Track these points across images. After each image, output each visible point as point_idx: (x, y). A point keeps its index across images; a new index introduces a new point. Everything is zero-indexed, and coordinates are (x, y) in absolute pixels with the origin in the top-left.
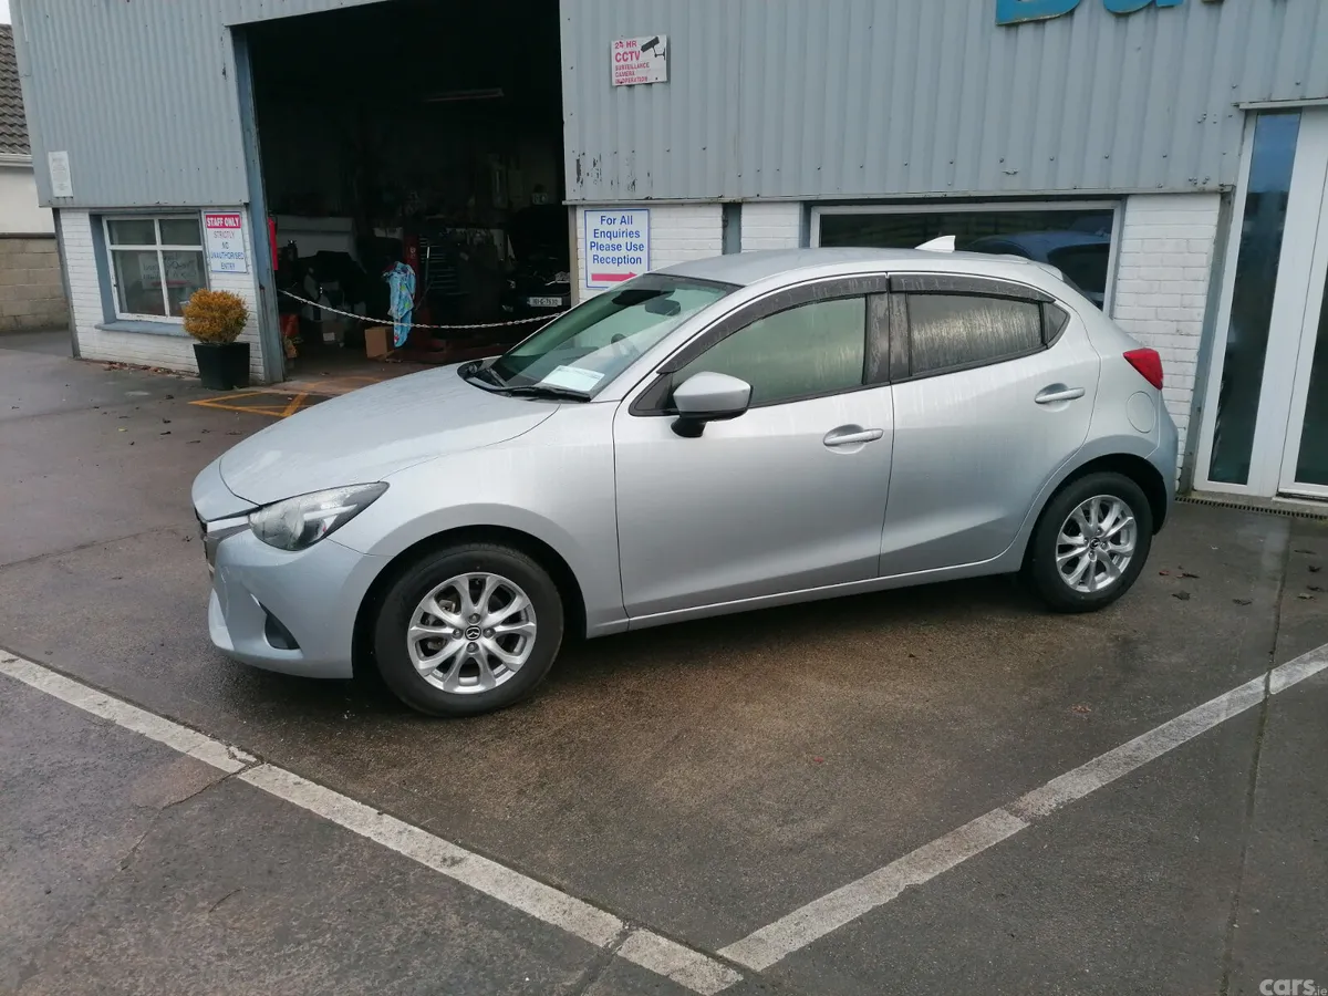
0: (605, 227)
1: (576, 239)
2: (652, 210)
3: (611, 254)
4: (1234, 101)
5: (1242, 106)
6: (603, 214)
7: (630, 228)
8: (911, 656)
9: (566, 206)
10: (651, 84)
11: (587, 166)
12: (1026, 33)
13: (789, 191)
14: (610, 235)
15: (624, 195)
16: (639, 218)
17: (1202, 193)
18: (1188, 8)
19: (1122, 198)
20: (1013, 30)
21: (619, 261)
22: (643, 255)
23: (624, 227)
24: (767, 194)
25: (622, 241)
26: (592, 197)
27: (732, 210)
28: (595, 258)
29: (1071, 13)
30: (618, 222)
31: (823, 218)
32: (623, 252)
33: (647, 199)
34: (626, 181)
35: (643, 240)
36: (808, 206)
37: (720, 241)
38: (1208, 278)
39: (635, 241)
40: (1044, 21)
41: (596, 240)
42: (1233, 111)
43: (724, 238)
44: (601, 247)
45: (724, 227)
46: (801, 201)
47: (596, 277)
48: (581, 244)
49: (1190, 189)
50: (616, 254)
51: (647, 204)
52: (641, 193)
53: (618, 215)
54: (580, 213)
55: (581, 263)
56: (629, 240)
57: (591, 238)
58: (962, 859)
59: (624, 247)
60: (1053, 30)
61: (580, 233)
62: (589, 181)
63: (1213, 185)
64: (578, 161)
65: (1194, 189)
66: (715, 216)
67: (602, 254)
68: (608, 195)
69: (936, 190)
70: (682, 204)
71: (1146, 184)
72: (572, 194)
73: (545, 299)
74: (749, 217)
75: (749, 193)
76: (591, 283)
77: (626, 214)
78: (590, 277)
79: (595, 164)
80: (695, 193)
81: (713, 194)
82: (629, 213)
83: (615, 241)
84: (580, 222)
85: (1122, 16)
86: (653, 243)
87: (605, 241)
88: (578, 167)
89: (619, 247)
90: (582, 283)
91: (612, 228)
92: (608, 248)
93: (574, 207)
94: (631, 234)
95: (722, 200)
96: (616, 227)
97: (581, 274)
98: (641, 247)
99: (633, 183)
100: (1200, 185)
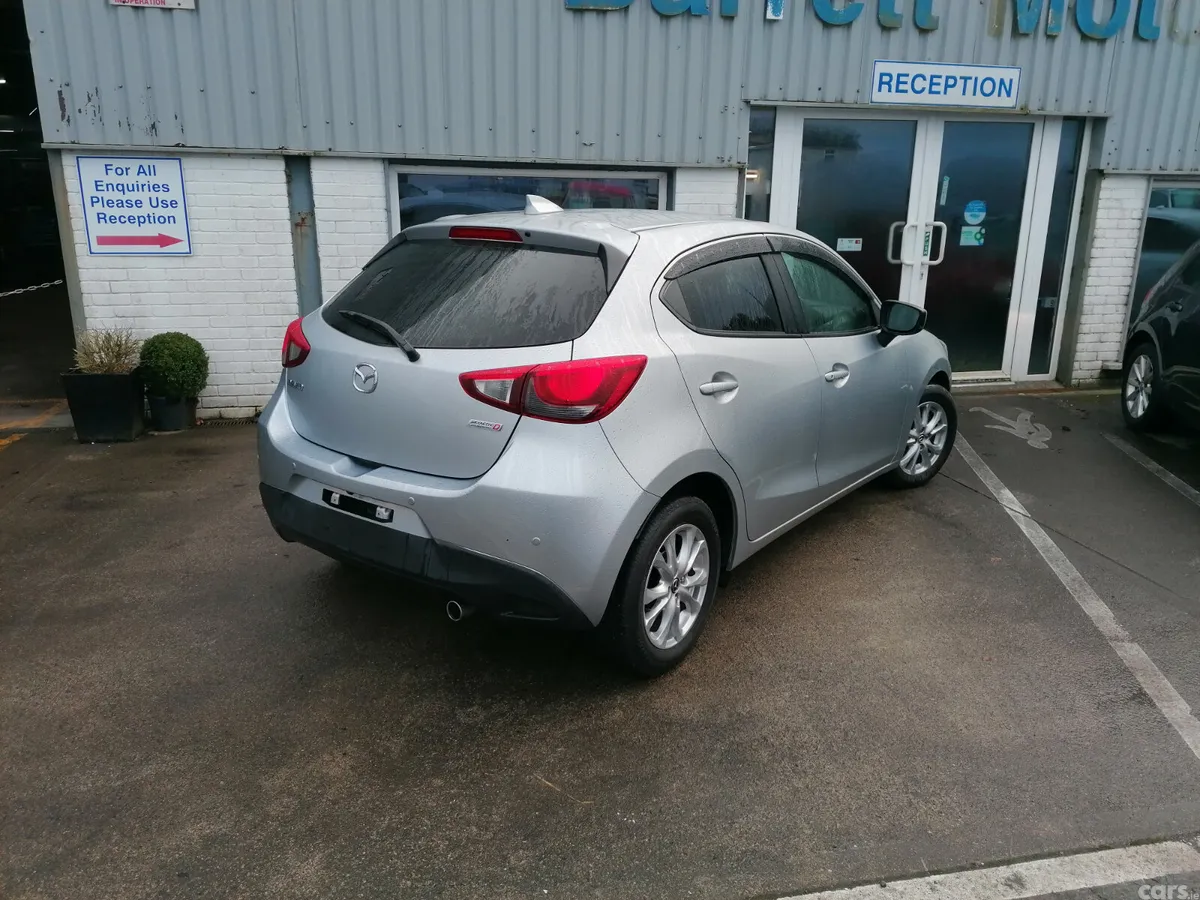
0: (113, 178)
1: (65, 192)
2: (188, 163)
3: (126, 212)
4: (744, 97)
5: (752, 102)
6: (108, 161)
7: (153, 180)
9: (45, 150)
10: (170, 10)
11: (77, 99)
12: (590, 19)
13: (369, 147)
14: (122, 188)
15: (142, 140)
16: (167, 171)
17: (730, 168)
18: (710, 19)
19: (671, 171)
20: (578, 15)
21: (141, 220)
22: (179, 213)
23: (143, 179)
24: (344, 146)
25: (144, 196)
26: (90, 137)
27: (298, 166)
28: (100, 217)
29: (626, 9)
30: (133, 172)
31: (403, 178)
32: (146, 210)
33: (177, 145)
34: (141, 122)
35: (175, 194)
36: (392, 161)
37: (286, 199)
39: (162, 195)
40: (605, 12)
41: (99, 195)
42: (743, 105)
43: (290, 194)
44: (110, 203)
45: (289, 182)
46: (384, 160)
47: (102, 241)
48: (74, 199)
49: (720, 165)
50: (135, 212)
51: (177, 153)
52: (169, 137)
53: (132, 164)
54: (68, 163)
55: (77, 223)
56: (153, 195)
57: (90, 191)
59: (146, 203)
60: (613, 20)
61: (71, 184)
62: (83, 120)
63: (734, 163)
64: (60, 93)
65: (724, 165)
66: (278, 170)
67: (109, 212)
68: (117, 138)
69: (526, 156)
70: (229, 155)
71: (691, 158)
72: (53, 132)
74: (319, 172)
75: (320, 146)
76: (96, 248)
77: (145, 163)
78: (93, 241)
79: (89, 100)
80: (249, 142)
81: (272, 144)
82: (151, 162)
83: (133, 196)
84: (70, 171)
85: (665, 17)
86: (190, 199)
87: (116, 196)
88: (61, 100)
89: (139, 203)
90: (81, 249)
91: (124, 179)
92: (120, 204)
93: (58, 152)
94: (155, 187)
95: (285, 152)
96: (131, 178)
97: (79, 236)
98: (174, 204)
99: (153, 126)
100: (726, 161)
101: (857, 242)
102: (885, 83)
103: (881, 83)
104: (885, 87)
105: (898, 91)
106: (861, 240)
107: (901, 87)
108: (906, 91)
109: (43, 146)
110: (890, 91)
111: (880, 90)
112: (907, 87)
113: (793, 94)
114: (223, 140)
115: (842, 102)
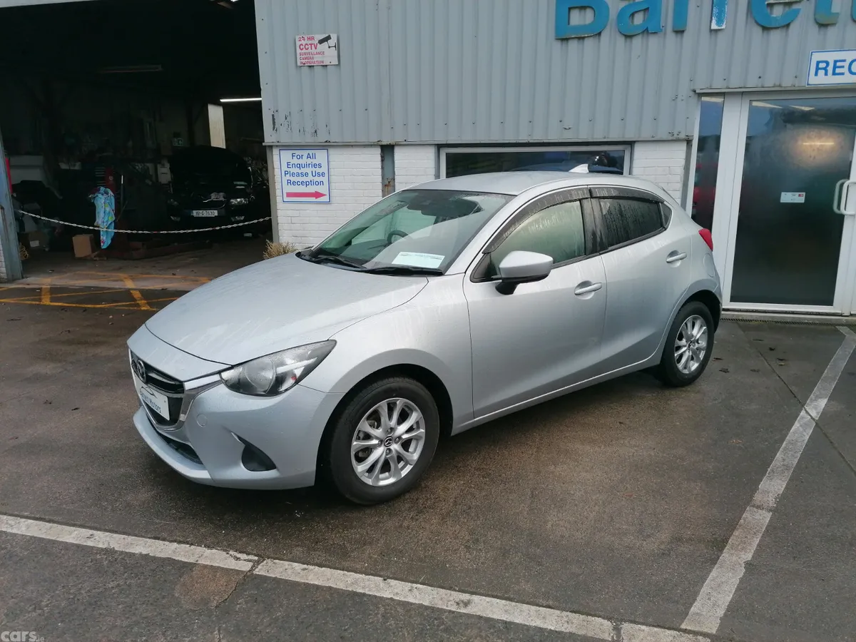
0: (295, 161)
1: (273, 168)
2: (332, 151)
3: (300, 179)
4: (692, 88)
5: (697, 92)
6: (294, 152)
7: (314, 161)
8: (620, 423)
9: (265, 146)
10: (326, 66)
11: (280, 119)
12: (573, 45)
13: (426, 138)
14: (299, 166)
15: (309, 139)
16: (321, 156)
17: (678, 140)
18: (665, 34)
19: (631, 144)
20: (565, 42)
21: (307, 184)
22: (325, 179)
23: (309, 161)
24: (411, 139)
25: (309, 170)
26: (285, 140)
27: (387, 150)
28: (289, 182)
29: (599, 34)
30: (305, 157)
31: (448, 155)
32: (310, 178)
33: (326, 142)
34: (309, 130)
35: (324, 169)
36: (439, 147)
37: (380, 171)
38: (681, 189)
39: (318, 170)
40: (583, 38)
41: (288, 170)
42: (692, 94)
43: (382, 168)
44: (293, 174)
45: (382, 161)
46: (435, 144)
47: (289, 195)
48: (277, 172)
49: (671, 138)
50: (305, 179)
51: (326, 146)
52: (322, 138)
53: (305, 153)
54: (275, 151)
55: (278, 186)
56: (314, 169)
57: (285, 168)
58: (757, 541)
59: (310, 174)
60: (589, 43)
61: (276, 164)
62: (282, 130)
63: (682, 136)
64: (273, 116)
65: (674, 138)
66: (377, 153)
67: (293, 179)
68: (297, 139)
69: (523, 138)
70: (352, 146)
71: (646, 135)
72: (269, 137)
73: (205, 211)
74: (399, 154)
75: (400, 139)
76: (286, 199)
77: (311, 152)
78: (285, 195)
79: (286, 118)
80: (362, 139)
81: (374, 139)
82: (313, 151)
83: (303, 170)
84: (276, 158)
85: (628, 37)
86: (332, 171)
87: (296, 170)
88: (274, 119)
89: (306, 174)
90: (279, 199)
91: (300, 161)
92: (298, 175)
93: (271, 147)
94: (315, 166)
95: (380, 143)
96: (304, 161)
97: (278, 192)
98: (323, 174)
99: (316, 131)
100: (675, 136)
101: (799, 195)
102: (821, 69)
103: (817, 69)
104: (821, 72)
105: (834, 74)
106: (804, 194)
107: (838, 71)
108: (843, 74)
109: (264, 144)
110: (826, 74)
111: (816, 74)
112: (845, 70)
113: (735, 83)
114: (348, 138)
115: (780, 86)
